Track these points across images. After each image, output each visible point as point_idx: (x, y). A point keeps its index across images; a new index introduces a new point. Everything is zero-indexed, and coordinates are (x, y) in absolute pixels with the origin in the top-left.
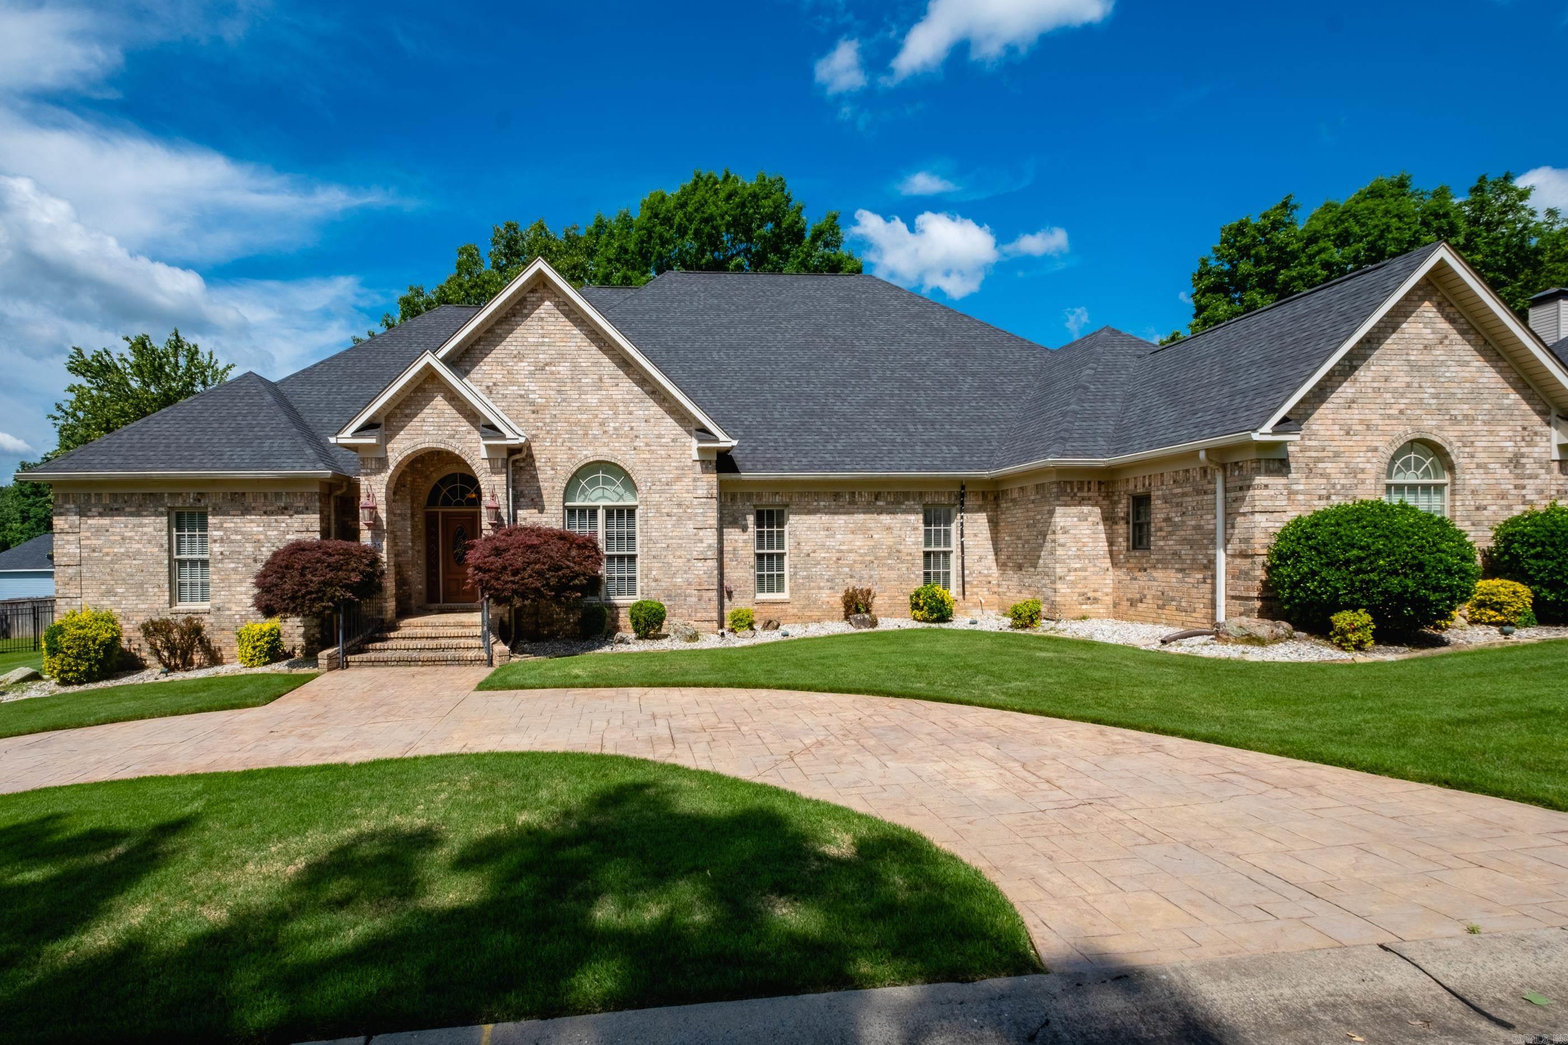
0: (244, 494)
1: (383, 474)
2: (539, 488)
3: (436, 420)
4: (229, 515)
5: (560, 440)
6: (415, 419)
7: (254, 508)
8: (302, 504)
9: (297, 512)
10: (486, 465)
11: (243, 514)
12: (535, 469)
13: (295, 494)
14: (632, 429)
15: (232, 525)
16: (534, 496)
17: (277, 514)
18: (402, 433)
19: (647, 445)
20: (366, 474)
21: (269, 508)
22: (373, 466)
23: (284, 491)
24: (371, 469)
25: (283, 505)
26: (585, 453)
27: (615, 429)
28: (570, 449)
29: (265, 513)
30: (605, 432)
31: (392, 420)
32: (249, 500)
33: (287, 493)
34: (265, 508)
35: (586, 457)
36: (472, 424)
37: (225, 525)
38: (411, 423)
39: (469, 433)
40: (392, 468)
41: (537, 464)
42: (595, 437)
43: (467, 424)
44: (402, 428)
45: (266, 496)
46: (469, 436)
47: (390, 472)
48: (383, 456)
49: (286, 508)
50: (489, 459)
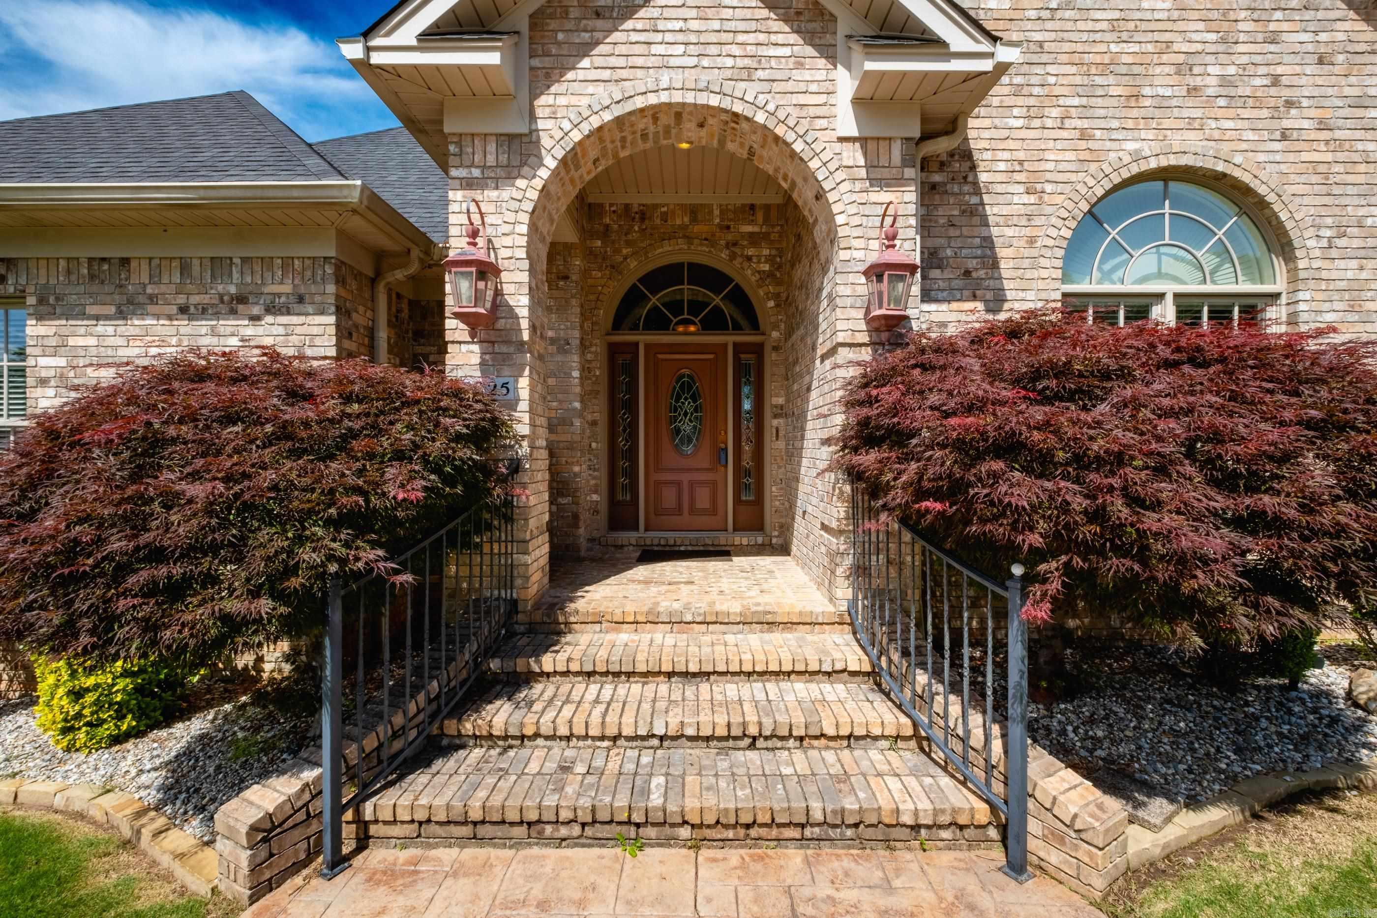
0: (125, 262)
1: (521, 183)
2: (988, 242)
3: (694, 25)
4: (83, 316)
5: (1055, 112)
6: (629, 24)
7: (153, 299)
8: (287, 288)
9: (272, 309)
10: (854, 156)
11: (122, 315)
12: (977, 192)
13: (267, 262)
14: (1276, 81)
15: (92, 341)
16: (972, 264)
17: (217, 315)
18: (585, 63)
19: (1323, 126)
20: (468, 184)
21: (195, 299)
22: (491, 160)
23: (237, 254)
24: (484, 167)
25: (233, 290)
26: (1131, 146)
27: (1225, 81)
28: (1084, 135)
29: (184, 310)
30: (1193, 91)
31: (553, 25)
32: (141, 274)
33: (244, 260)
34: (181, 300)
35: (1137, 157)
36: (810, 38)
37: (71, 341)
38: (616, 36)
39: (799, 66)
40: (551, 163)
41: (983, 177)
42: (1162, 104)
43: (794, 38)
44: (585, 50)
45: (185, 267)
46: (797, 75)
47: (544, 173)
48: (521, 128)
49: (242, 299)
50: (862, 140)
